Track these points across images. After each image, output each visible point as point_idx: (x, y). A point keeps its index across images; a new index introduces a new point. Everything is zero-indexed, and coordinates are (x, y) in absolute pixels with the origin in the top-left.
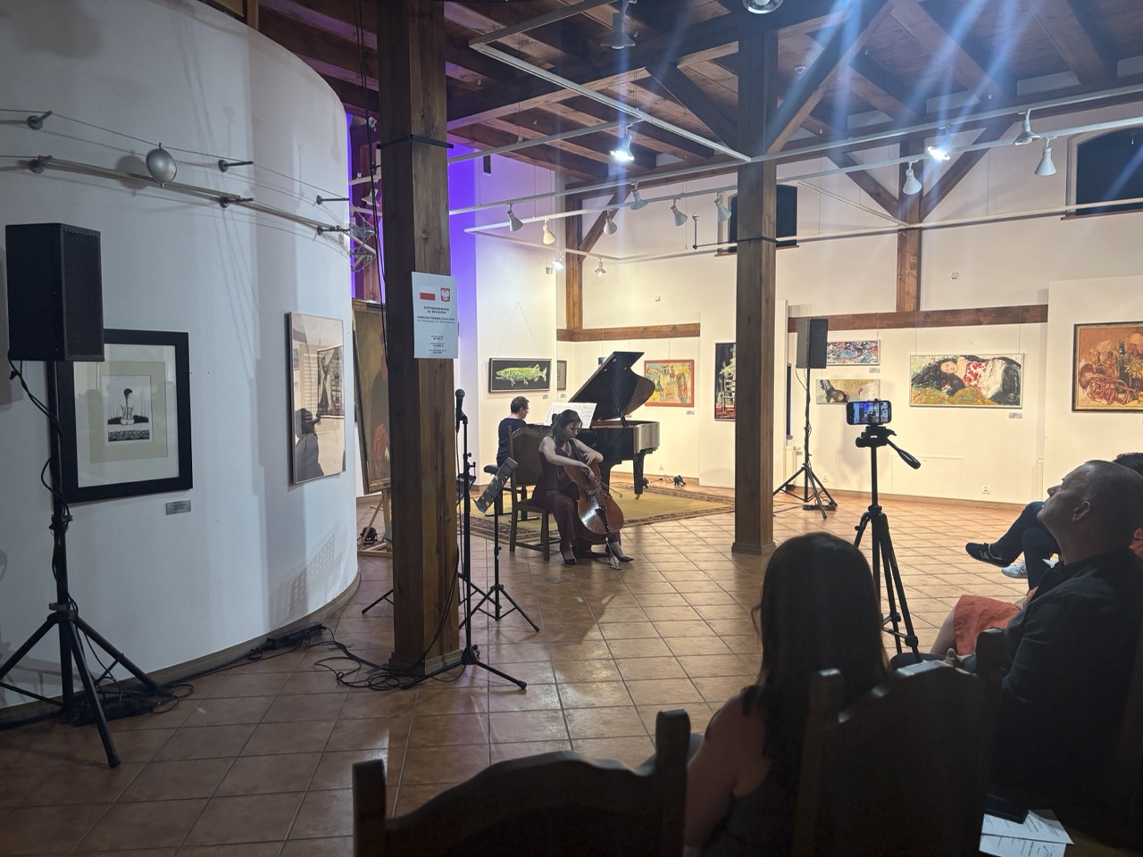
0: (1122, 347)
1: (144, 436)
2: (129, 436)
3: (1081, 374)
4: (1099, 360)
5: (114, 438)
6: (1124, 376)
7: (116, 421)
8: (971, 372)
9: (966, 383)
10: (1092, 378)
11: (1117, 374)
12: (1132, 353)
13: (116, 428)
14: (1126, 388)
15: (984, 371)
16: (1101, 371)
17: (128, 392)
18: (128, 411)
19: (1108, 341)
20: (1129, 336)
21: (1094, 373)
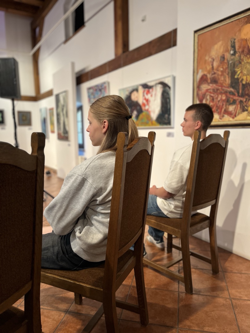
0: (233, 47)
3: (199, 87)
4: (213, 67)
6: (235, 83)
8: (145, 99)
9: (143, 108)
10: (207, 90)
11: (228, 81)
12: (243, 51)
14: (236, 98)
15: (152, 96)
16: (214, 81)
19: (220, 43)
20: (240, 30)
21: (208, 84)
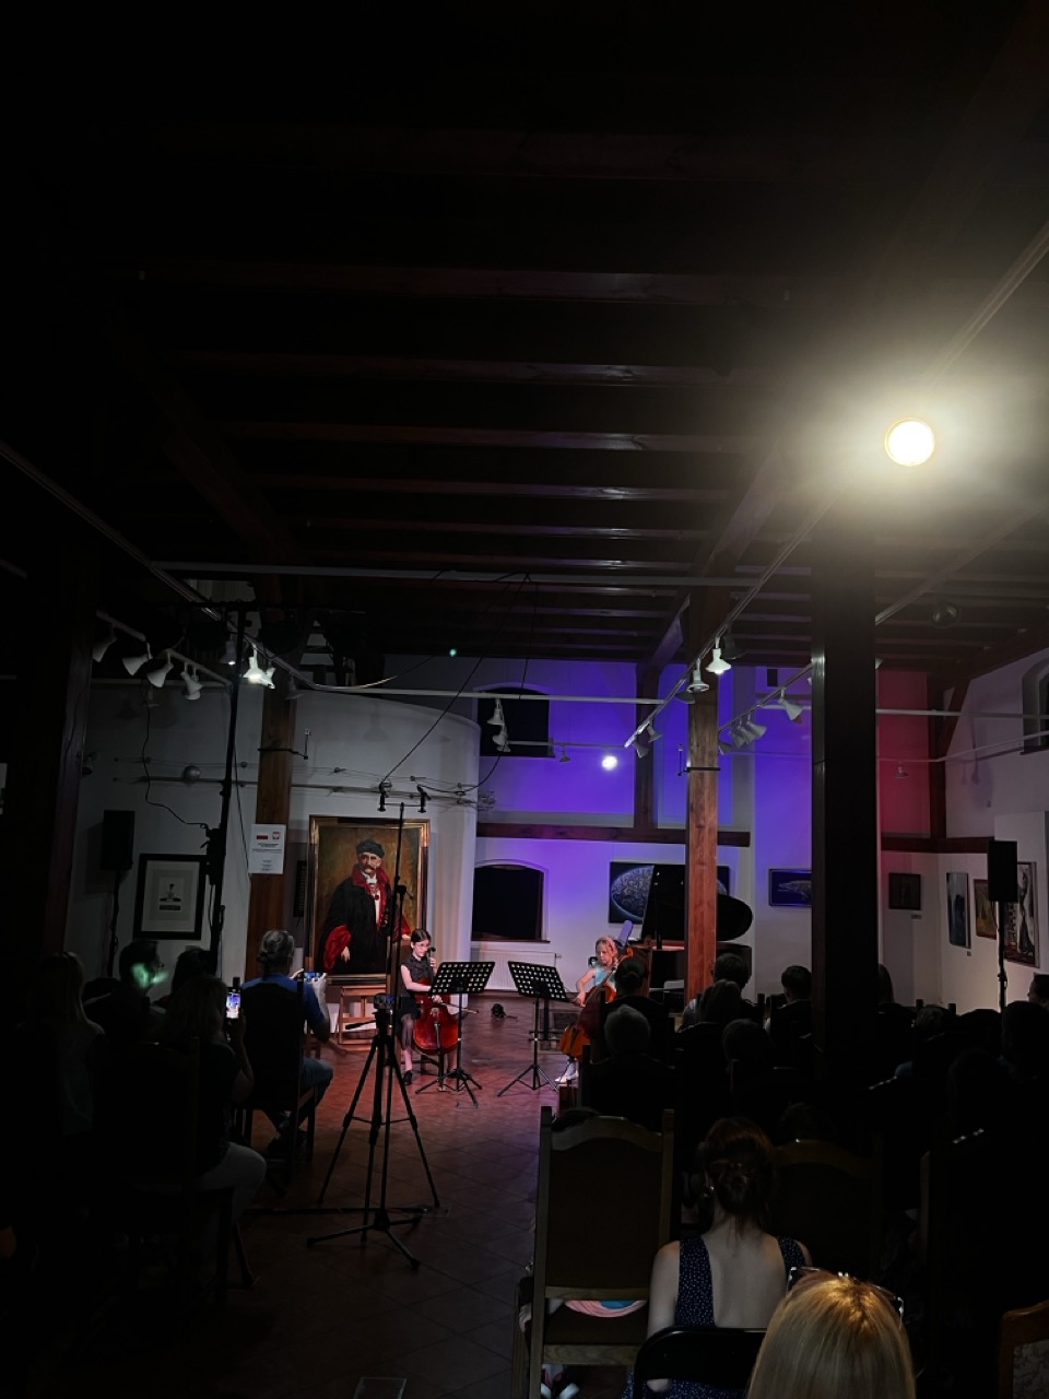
1: (178, 908)
2: (170, 908)
5: (162, 908)
7: (164, 900)
13: (164, 903)
17: (172, 885)
18: (170, 895)
